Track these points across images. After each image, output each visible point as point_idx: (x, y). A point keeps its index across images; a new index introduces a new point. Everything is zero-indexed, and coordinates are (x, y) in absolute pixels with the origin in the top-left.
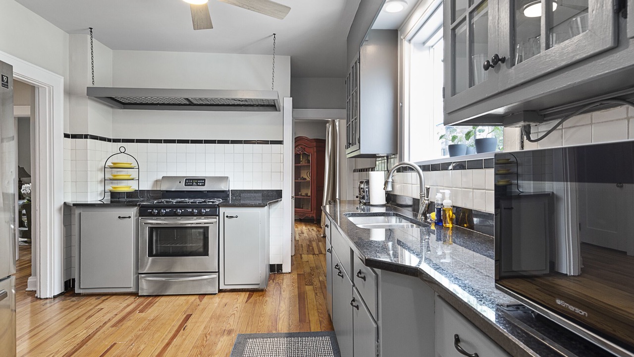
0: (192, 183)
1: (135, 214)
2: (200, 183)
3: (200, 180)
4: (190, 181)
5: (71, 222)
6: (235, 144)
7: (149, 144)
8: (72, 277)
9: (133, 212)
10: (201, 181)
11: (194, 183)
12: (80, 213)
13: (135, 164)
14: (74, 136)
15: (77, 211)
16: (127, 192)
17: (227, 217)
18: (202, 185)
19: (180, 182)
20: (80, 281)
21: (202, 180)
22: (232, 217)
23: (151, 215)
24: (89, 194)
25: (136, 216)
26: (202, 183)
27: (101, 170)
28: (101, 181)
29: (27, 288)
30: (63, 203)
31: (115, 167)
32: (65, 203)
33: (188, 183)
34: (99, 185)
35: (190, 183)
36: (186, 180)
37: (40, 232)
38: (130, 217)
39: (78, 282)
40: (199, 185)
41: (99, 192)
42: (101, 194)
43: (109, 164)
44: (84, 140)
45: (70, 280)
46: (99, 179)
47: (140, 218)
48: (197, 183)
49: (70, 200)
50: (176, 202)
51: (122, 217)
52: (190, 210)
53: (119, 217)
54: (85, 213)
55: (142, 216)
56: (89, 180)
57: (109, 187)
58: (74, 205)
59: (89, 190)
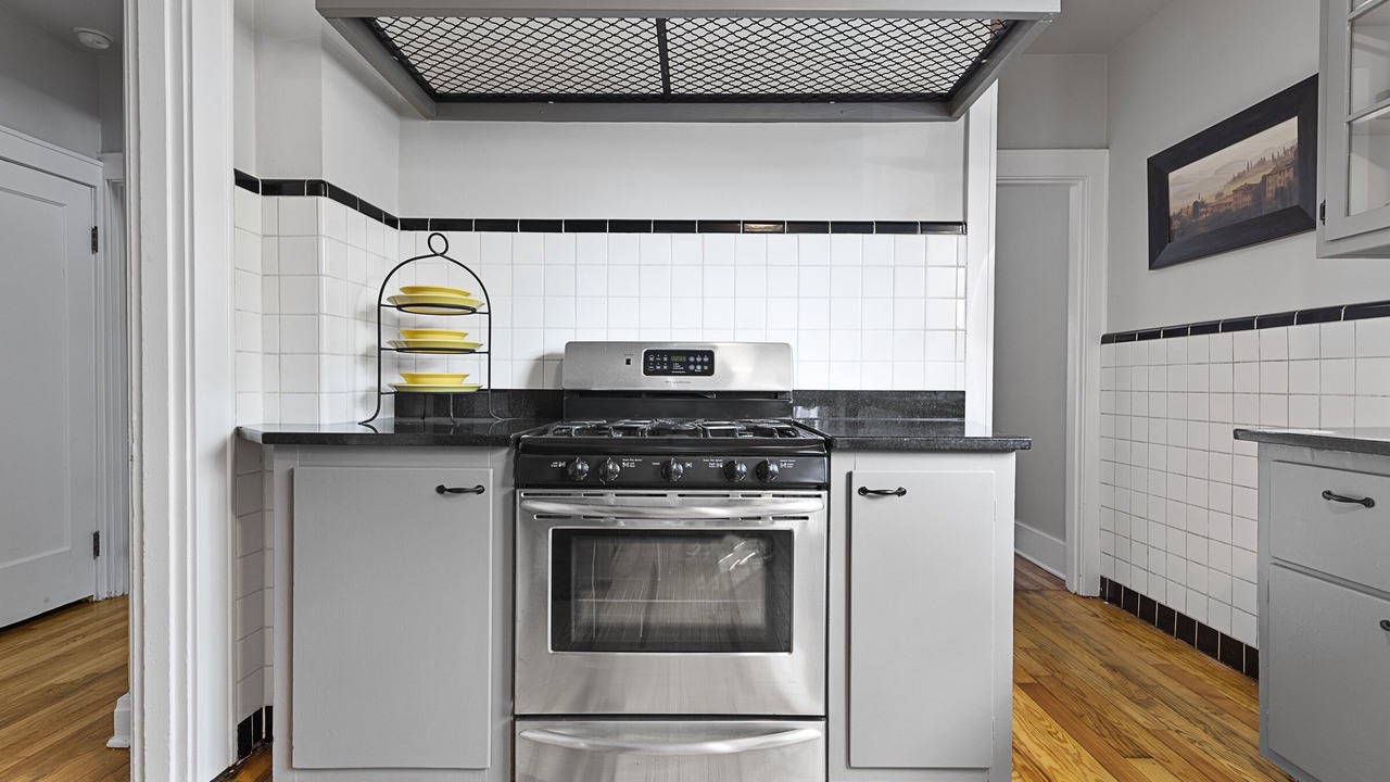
0: (670, 363)
1: (499, 479)
2: (695, 363)
3: (695, 353)
4: (661, 359)
5: (262, 502)
6: (801, 235)
7: (519, 235)
8: (267, 703)
9: (490, 467)
10: (702, 360)
11: (677, 366)
12: (291, 473)
13: (477, 298)
14: (273, 188)
15: (280, 463)
16: (456, 395)
17: (863, 491)
18: (703, 373)
19: (628, 362)
20: (291, 738)
21: (702, 353)
22: (882, 493)
23: (566, 482)
24: (324, 397)
25: (504, 484)
26: (702, 363)
27: (365, 316)
28: (366, 356)
29: (111, 733)
30: (230, 431)
31: (413, 301)
32: (238, 432)
33: (655, 363)
34: (360, 369)
35: (662, 363)
36: (647, 354)
37: (142, 543)
38: (480, 490)
39: (285, 741)
40: (693, 373)
41: (359, 395)
42: (365, 400)
43: (393, 289)
44: (306, 201)
45: (258, 714)
46: (361, 348)
47: (521, 494)
48: (685, 364)
49: (258, 421)
50: (653, 432)
51: (451, 490)
52: (717, 463)
53: (441, 490)
54: (311, 470)
55: (527, 487)
56: (325, 347)
57: (394, 380)
58: (269, 438)
59: (325, 387)
